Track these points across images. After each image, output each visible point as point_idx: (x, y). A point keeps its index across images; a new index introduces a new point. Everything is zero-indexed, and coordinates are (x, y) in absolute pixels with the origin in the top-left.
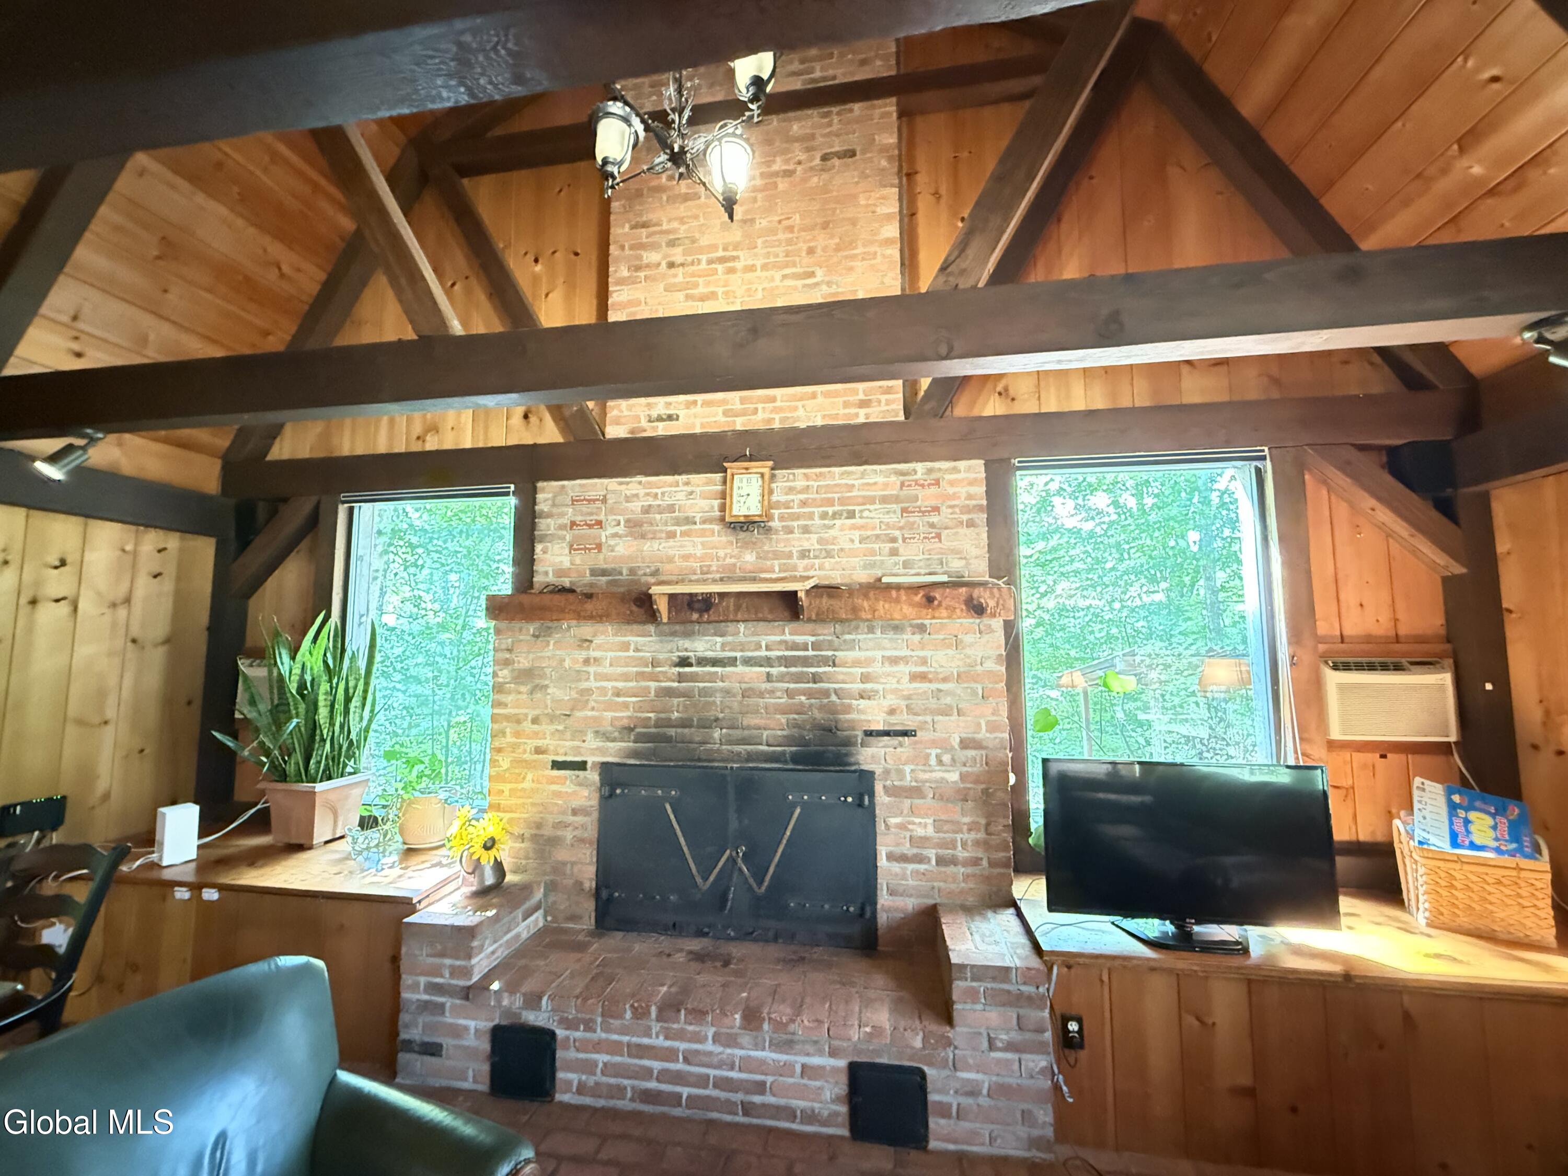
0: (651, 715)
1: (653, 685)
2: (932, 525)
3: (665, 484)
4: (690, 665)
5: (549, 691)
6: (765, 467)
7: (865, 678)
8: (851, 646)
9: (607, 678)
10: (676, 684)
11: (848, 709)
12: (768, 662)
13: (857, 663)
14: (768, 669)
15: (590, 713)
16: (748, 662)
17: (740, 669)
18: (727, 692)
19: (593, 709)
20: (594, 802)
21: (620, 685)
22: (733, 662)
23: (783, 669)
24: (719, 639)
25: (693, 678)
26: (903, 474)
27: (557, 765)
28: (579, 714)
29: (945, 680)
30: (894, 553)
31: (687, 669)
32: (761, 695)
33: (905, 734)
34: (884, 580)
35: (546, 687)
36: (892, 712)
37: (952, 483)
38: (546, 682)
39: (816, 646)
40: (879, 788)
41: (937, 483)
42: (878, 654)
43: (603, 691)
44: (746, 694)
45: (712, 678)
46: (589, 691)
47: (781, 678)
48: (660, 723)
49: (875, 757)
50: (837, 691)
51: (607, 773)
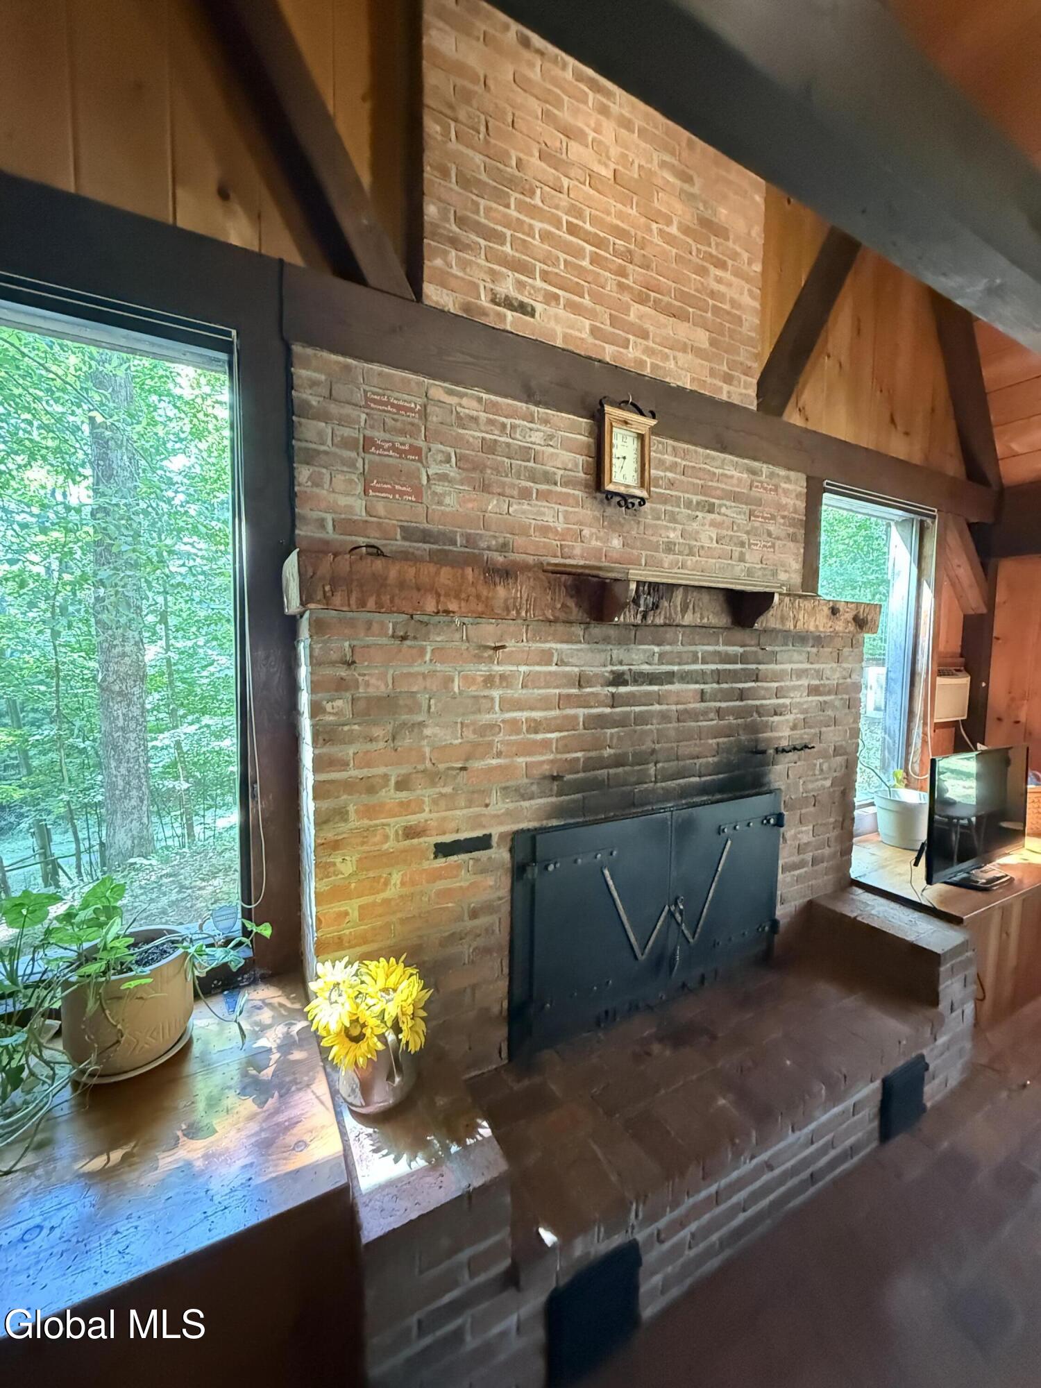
0: (579, 755)
1: (581, 712)
2: (769, 534)
3: (518, 414)
4: (625, 683)
5: (427, 732)
6: (644, 426)
7: (778, 694)
8: (771, 658)
9: (518, 705)
10: (608, 710)
11: (765, 726)
12: (703, 677)
13: (774, 677)
14: (702, 686)
15: (494, 762)
16: (686, 677)
17: (677, 686)
18: (664, 717)
19: (499, 754)
20: (504, 891)
21: (537, 715)
22: (669, 678)
23: (715, 686)
24: (656, 649)
25: (630, 700)
26: (752, 472)
27: (443, 850)
28: (477, 765)
30: (742, 558)
31: (622, 689)
32: (695, 717)
33: (803, 748)
35: (422, 724)
36: (795, 726)
38: (420, 718)
39: (743, 659)
40: (782, 805)
41: (776, 489)
42: (789, 667)
43: (514, 725)
44: (681, 716)
45: (649, 699)
46: (492, 727)
47: (714, 696)
48: (590, 765)
49: (781, 774)
50: (758, 708)
51: (524, 846)
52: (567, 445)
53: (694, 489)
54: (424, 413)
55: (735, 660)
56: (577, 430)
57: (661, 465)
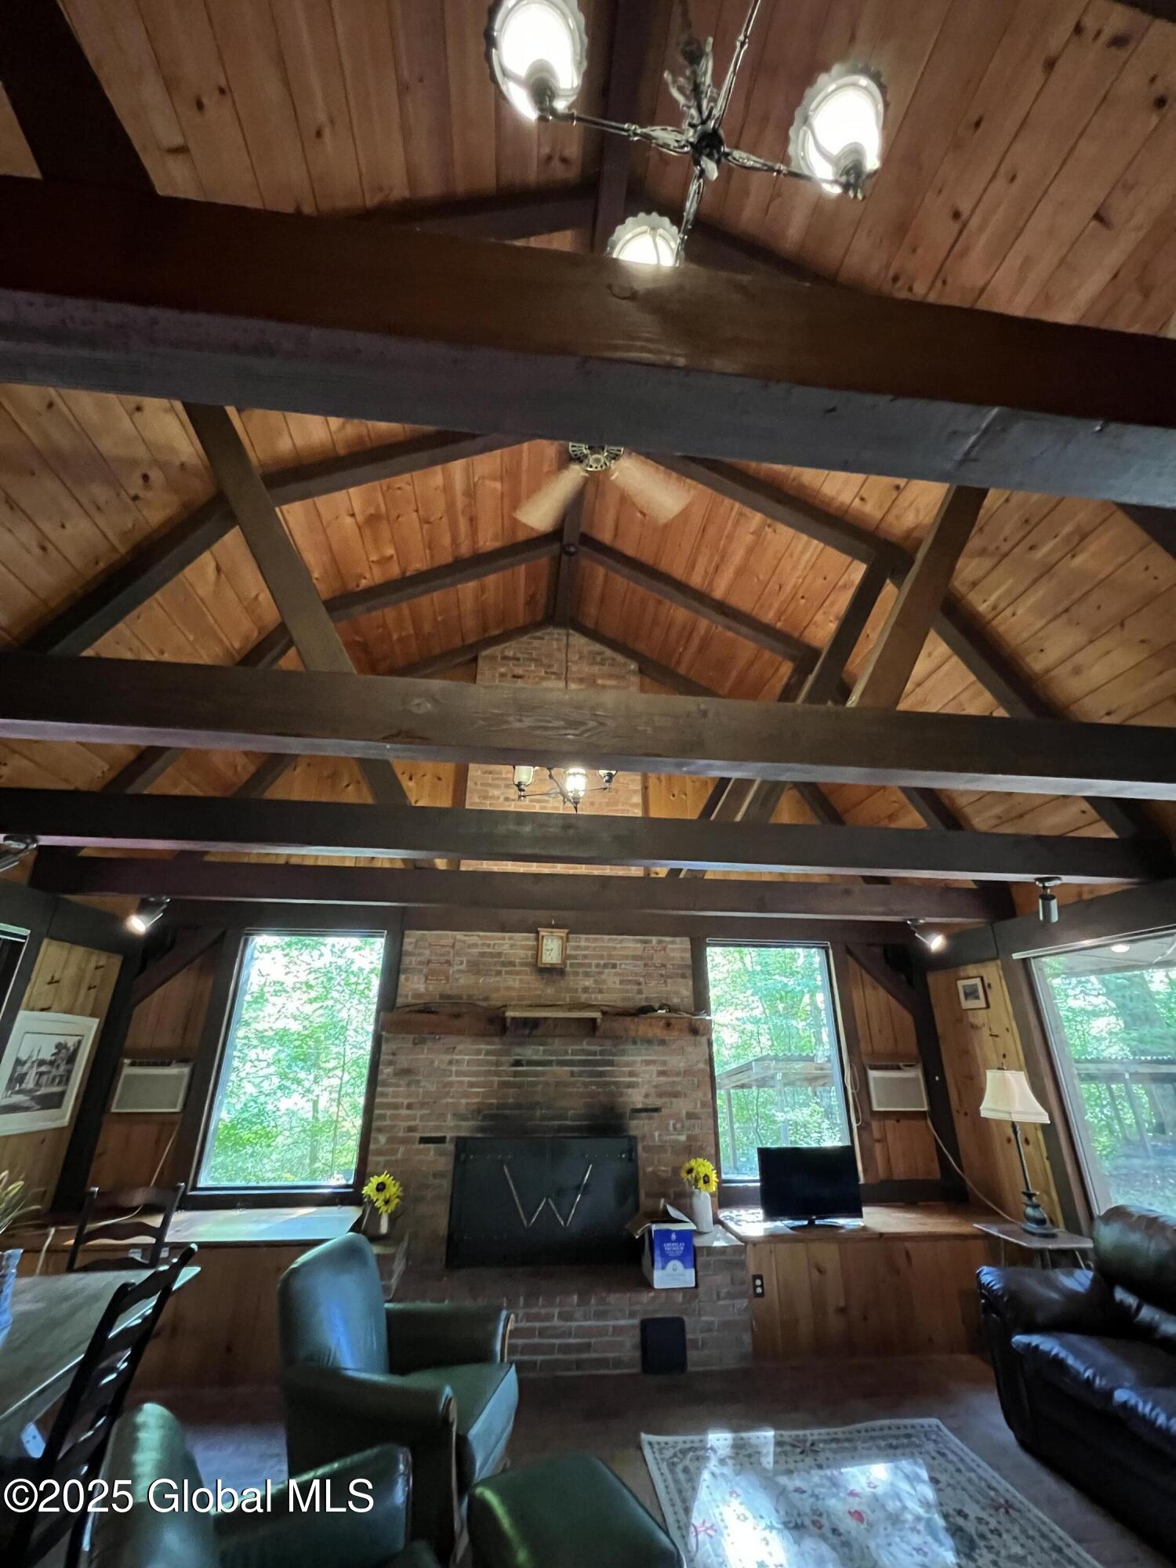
0: (494, 1101)
1: (496, 1079)
2: (662, 975)
3: (497, 938)
4: (522, 1065)
5: (422, 1084)
6: (563, 933)
7: (631, 1074)
8: (623, 1053)
9: (465, 1074)
10: (511, 1079)
11: (622, 1095)
12: (572, 1063)
13: (627, 1064)
14: (572, 1068)
15: (450, 1100)
16: (561, 1063)
17: (556, 1068)
18: (546, 1084)
19: (453, 1097)
20: (451, 1167)
21: (473, 1079)
22: (550, 1063)
23: (581, 1068)
24: (541, 1048)
25: (524, 1074)
26: (646, 942)
27: (424, 1140)
28: (443, 1101)
29: (678, 1074)
30: (640, 992)
31: (520, 1068)
32: (567, 1085)
33: (656, 1110)
35: (420, 1081)
36: (647, 1096)
38: (418, 1078)
39: (602, 1053)
40: (640, 1148)
41: (664, 949)
42: (639, 1058)
43: (461, 1083)
44: (558, 1084)
45: (536, 1074)
46: (451, 1084)
47: (580, 1074)
48: (500, 1106)
49: (638, 1127)
50: (615, 1083)
51: (461, 1144)
52: (523, 947)
53: (602, 957)
54: (453, 946)
55: (595, 1054)
56: (528, 939)
57: (577, 948)
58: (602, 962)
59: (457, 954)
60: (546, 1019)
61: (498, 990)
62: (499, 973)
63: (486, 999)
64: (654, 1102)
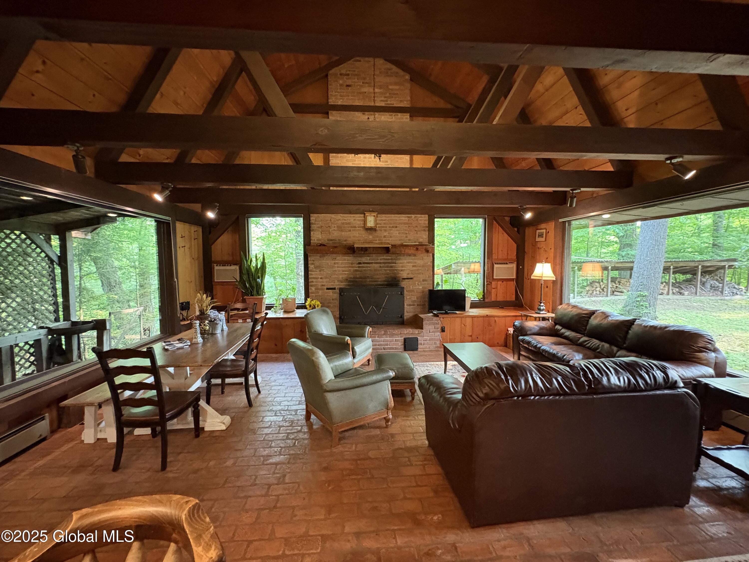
0: (352, 276)
1: (352, 269)
2: (416, 231)
3: (348, 217)
4: (361, 264)
5: (325, 271)
6: (375, 214)
7: (402, 267)
8: (399, 259)
9: (340, 267)
10: (358, 269)
11: (399, 273)
12: (380, 263)
13: (401, 263)
14: (380, 265)
16: (376, 263)
17: (374, 265)
18: (370, 270)
19: (337, 275)
20: (338, 297)
21: (344, 269)
22: (372, 263)
23: (384, 265)
24: (368, 258)
25: (363, 267)
26: (408, 217)
27: (328, 289)
28: (333, 276)
29: (419, 267)
30: (407, 237)
32: (379, 270)
33: (411, 279)
34: (404, 244)
36: (408, 274)
37: (421, 220)
38: (323, 269)
39: (391, 259)
40: (405, 291)
41: (417, 220)
42: (406, 261)
43: (339, 271)
44: (375, 270)
45: (367, 267)
46: (336, 271)
47: (383, 267)
48: (354, 278)
49: (404, 284)
50: (396, 270)
51: (341, 290)
52: (359, 220)
53: (391, 224)
54: (331, 220)
55: (389, 260)
56: (361, 217)
57: (382, 220)
58: (391, 226)
59: (332, 223)
60: (370, 247)
61: (350, 237)
62: (350, 231)
63: (346, 241)
64: (410, 276)
